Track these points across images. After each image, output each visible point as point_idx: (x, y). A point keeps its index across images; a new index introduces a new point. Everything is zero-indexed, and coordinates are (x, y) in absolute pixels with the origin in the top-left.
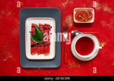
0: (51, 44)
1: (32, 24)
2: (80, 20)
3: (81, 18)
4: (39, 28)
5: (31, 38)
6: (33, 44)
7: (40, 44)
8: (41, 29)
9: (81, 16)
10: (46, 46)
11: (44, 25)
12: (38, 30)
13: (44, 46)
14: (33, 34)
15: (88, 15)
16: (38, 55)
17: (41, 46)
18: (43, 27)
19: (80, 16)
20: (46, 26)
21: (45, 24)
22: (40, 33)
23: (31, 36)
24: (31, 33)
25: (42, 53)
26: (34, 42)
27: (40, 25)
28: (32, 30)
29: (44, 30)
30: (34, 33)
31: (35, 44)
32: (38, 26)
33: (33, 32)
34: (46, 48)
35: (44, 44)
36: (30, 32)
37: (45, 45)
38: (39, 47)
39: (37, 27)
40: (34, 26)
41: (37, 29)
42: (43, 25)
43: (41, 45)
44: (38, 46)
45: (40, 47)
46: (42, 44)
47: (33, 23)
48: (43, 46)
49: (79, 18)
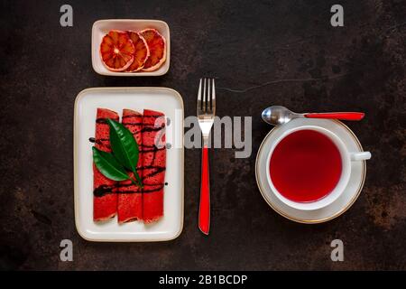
0: (166, 184)
1: (100, 111)
2: (117, 64)
3: (119, 57)
4: (123, 125)
5: (94, 162)
6: (101, 187)
7: (127, 186)
8: (132, 129)
9: (120, 49)
10: (148, 191)
11: (142, 113)
12: (121, 133)
13: (143, 191)
14: (102, 149)
15: (145, 47)
16: (120, 225)
17: (132, 192)
18: (138, 122)
19: (117, 51)
20: (149, 117)
21: (145, 111)
22: (127, 144)
23: (94, 157)
24: (93, 144)
25: (135, 219)
26: (107, 178)
27: (127, 115)
28: (97, 132)
29: (143, 131)
30: (106, 143)
31: (108, 183)
32: (118, 118)
33: (103, 140)
34: (150, 198)
35: (143, 184)
36: (91, 140)
37: (147, 188)
38: (122, 196)
39: (115, 122)
40: (106, 117)
41: (117, 129)
42: (139, 116)
43: (130, 189)
44: (121, 193)
45: (127, 196)
46: (135, 185)
47: (103, 107)
48: (138, 192)
49: (115, 60)
